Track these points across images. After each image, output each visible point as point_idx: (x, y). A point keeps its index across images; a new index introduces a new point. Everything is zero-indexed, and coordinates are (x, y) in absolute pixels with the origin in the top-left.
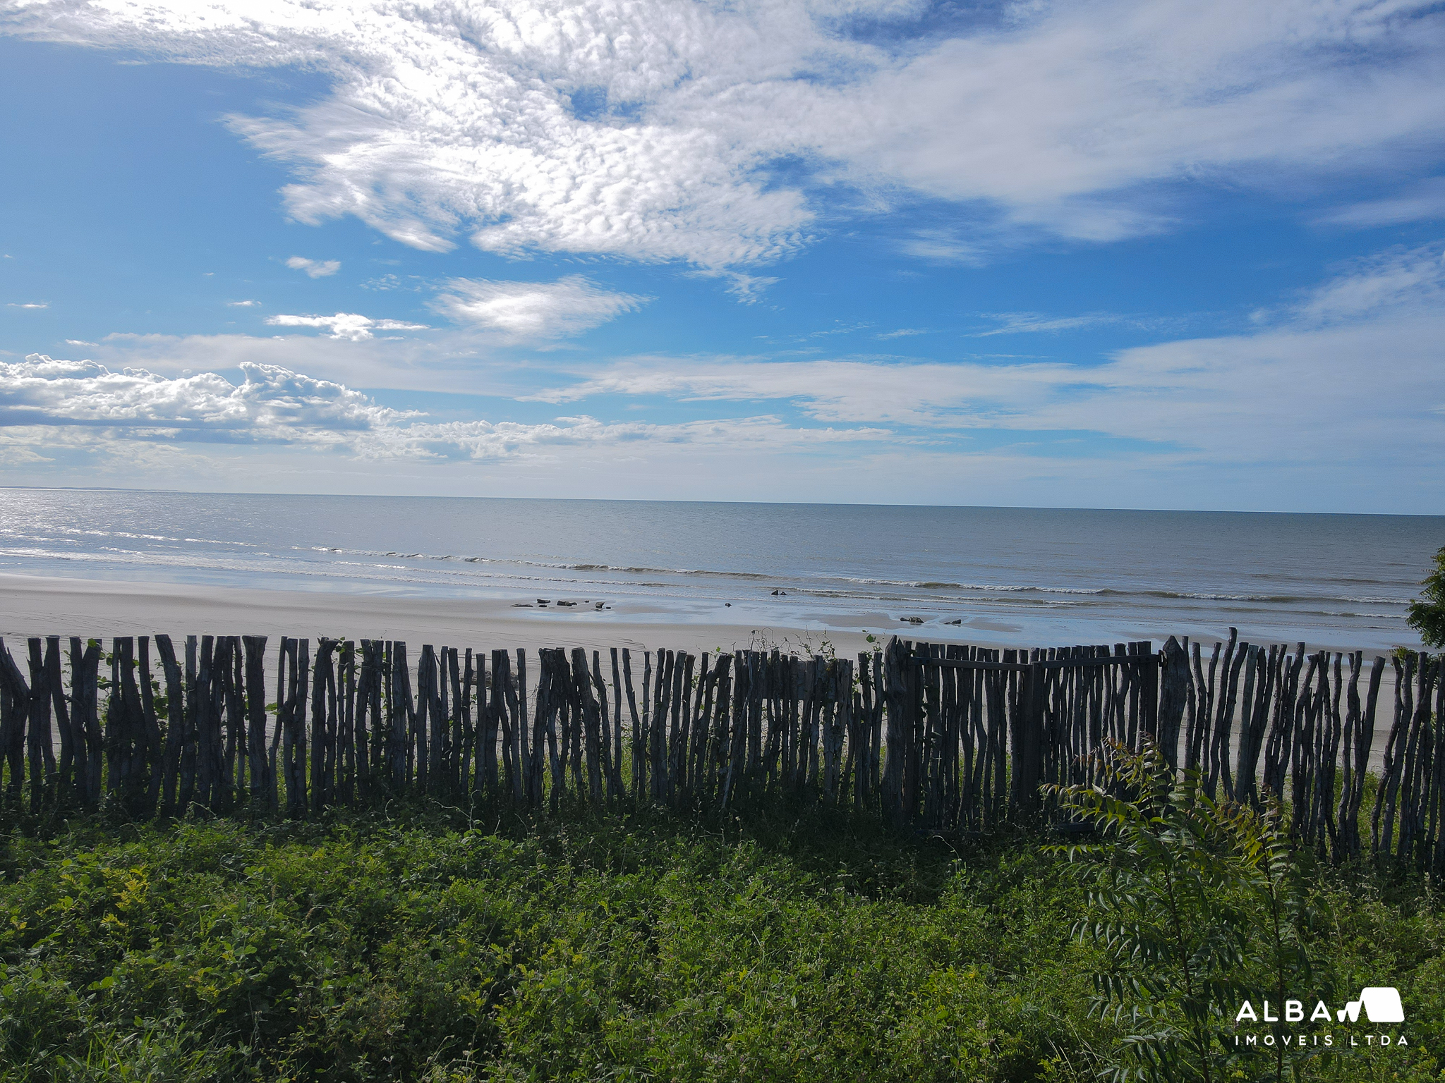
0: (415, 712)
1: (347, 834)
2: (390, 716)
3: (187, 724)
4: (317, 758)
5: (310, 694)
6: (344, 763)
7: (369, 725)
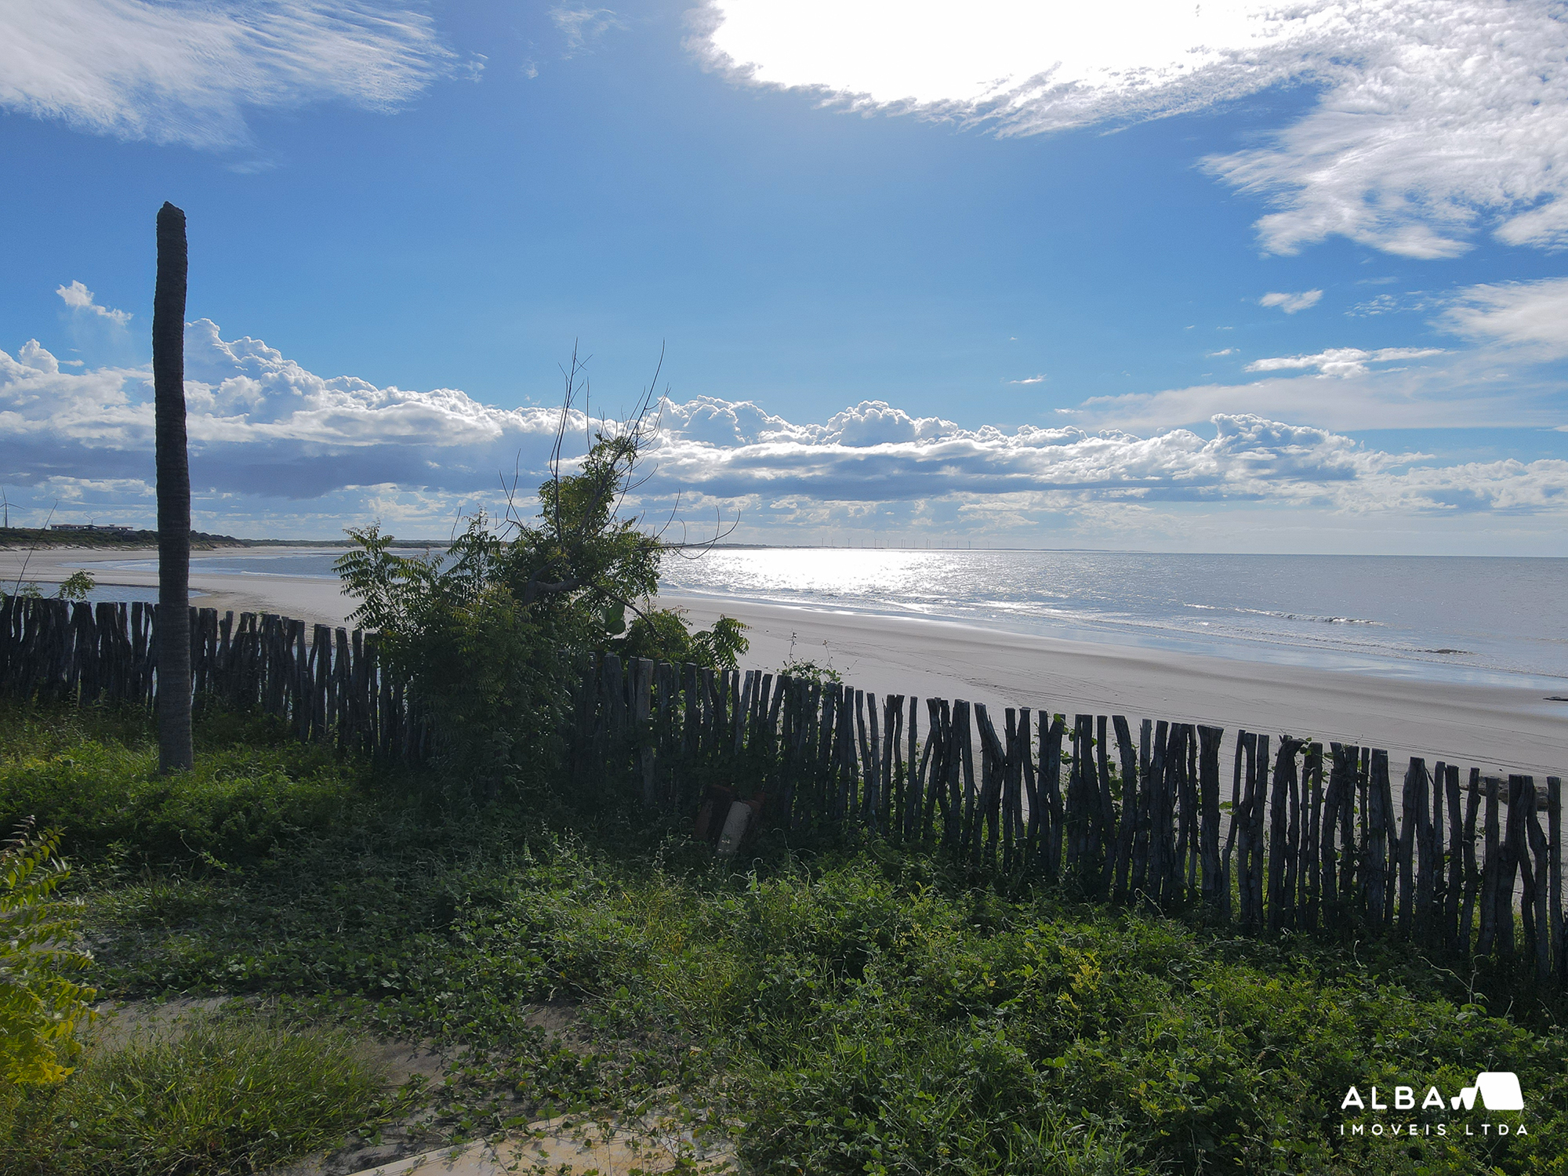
0: (1399, 837)
1: (1308, 970)
2: (1365, 837)
3: (1140, 811)
4: (1276, 870)
5: (1269, 797)
6: (1307, 881)
7: (1338, 845)
